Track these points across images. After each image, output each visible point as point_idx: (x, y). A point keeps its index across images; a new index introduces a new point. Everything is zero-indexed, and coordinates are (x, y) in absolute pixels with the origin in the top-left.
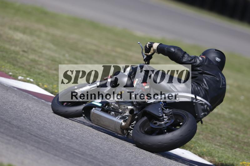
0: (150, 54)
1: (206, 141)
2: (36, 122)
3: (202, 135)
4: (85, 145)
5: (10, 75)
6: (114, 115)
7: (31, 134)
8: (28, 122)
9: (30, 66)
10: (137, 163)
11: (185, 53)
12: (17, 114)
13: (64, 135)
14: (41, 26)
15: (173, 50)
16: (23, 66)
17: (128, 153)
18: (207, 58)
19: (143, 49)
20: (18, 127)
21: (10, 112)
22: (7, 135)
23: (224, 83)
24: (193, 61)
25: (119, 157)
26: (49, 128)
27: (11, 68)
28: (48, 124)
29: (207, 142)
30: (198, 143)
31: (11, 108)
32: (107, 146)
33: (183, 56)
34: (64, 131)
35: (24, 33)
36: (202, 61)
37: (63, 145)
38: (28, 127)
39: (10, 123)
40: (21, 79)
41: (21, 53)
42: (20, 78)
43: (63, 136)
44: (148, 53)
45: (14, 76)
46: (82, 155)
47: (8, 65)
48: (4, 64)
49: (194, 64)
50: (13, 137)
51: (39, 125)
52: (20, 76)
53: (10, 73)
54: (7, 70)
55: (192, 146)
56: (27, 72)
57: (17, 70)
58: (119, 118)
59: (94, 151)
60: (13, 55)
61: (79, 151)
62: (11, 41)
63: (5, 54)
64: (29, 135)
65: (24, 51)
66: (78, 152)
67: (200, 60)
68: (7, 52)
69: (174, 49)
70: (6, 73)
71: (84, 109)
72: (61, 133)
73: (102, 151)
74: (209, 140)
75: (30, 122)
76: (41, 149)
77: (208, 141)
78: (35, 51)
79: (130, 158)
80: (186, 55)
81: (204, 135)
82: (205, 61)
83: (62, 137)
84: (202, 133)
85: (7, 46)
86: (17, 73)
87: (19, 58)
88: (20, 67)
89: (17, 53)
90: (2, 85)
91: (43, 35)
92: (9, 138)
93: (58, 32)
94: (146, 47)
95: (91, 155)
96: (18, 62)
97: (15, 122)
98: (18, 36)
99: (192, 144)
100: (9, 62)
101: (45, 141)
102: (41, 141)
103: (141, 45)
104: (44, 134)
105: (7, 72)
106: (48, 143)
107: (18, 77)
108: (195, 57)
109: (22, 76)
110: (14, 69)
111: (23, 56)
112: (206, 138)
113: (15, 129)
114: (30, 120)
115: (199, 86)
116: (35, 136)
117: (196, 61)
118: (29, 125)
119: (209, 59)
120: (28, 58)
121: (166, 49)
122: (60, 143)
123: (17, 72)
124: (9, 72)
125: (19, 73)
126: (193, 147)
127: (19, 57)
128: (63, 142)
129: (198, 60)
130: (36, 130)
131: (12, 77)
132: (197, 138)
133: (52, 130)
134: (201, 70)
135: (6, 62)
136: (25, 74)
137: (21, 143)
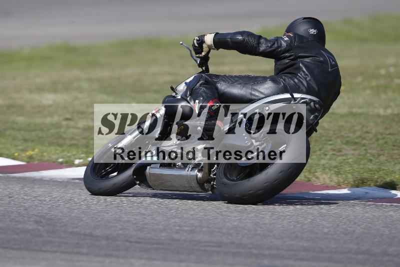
0: (203, 54)
1: (393, 163)
2: (129, 221)
3: (384, 155)
4: (217, 230)
5: (61, 163)
6: (182, 166)
7: (131, 242)
8: (117, 225)
9: (85, 138)
10: (306, 230)
11: (260, 37)
12: (97, 219)
13: (179, 226)
14: (76, 72)
15: (240, 38)
16: (74, 142)
17: (285, 222)
18: (295, 34)
19: (191, 51)
20: (107, 238)
21: (84, 219)
22: (96, 255)
23: (333, 63)
24: (276, 45)
25: (275, 232)
26: (152, 223)
27: (58, 152)
28: (148, 218)
29: (396, 163)
30: (383, 170)
31: (83, 212)
32: (250, 220)
33: (259, 43)
34: (177, 220)
35: (54, 90)
36: (289, 42)
37: (185, 241)
38: (120, 232)
39: (91, 235)
40: (80, 163)
41: (64, 123)
42: (77, 162)
43: (178, 228)
44: (201, 54)
45: (67, 162)
46: (220, 247)
47: (52, 148)
48: (44, 148)
49: (280, 49)
50: (106, 255)
51: (136, 224)
52: (76, 159)
53: (61, 160)
54: (53, 157)
55: (376, 177)
56: (85, 150)
57: (68, 152)
58: (190, 169)
59: (235, 235)
60: (53, 131)
61: (213, 242)
62: (40, 110)
63: (40, 134)
64: (128, 244)
65: (67, 119)
66: (212, 244)
67: (285, 41)
68: (42, 130)
69: (242, 37)
70: (54, 162)
71: (134, 173)
72: (174, 224)
73: (246, 231)
74: (397, 159)
75: (122, 224)
76: (154, 259)
77: (396, 161)
78: (83, 113)
79: (292, 227)
80: (262, 41)
81: (386, 155)
82: (293, 41)
83: (178, 230)
84: (382, 152)
85: (39, 120)
86: (69, 157)
87: (64, 133)
88: (71, 145)
89: (57, 126)
90: (54, 181)
91: (85, 85)
92: (100, 259)
93: (105, 74)
94: (194, 45)
95: (233, 243)
96: (64, 139)
97: (98, 232)
98: (48, 99)
99: (374, 174)
100: (51, 144)
101: (155, 246)
102: (149, 246)
103: (185, 45)
104: (149, 235)
105: (54, 160)
106: (161, 246)
107: (74, 161)
108: (277, 39)
109: (80, 159)
110: (63, 151)
111: (68, 127)
112: (392, 158)
113: (104, 242)
114: (120, 221)
115: (296, 78)
116: (136, 242)
117: (281, 44)
118: (121, 229)
119: (298, 35)
120: (78, 128)
121: (229, 40)
122: (178, 240)
123: (69, 154)
124: (57, 159)
125: (74, 155)
126: (378, 179)
127: (63, 130)
128: (184, 238)
129: (282, 41)
130: (135, 233)
131: (64, 165)
132: (377, 162)
133: (158, 225)
134: (293, 55)
135: (47, 145)
136: (83, 154)
137: (122, 261)
